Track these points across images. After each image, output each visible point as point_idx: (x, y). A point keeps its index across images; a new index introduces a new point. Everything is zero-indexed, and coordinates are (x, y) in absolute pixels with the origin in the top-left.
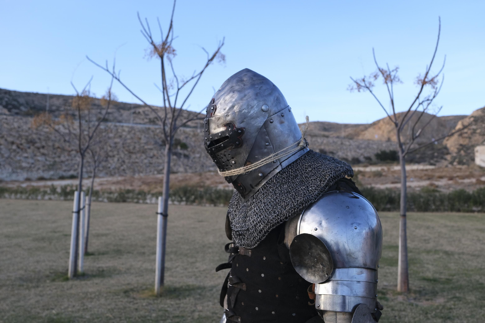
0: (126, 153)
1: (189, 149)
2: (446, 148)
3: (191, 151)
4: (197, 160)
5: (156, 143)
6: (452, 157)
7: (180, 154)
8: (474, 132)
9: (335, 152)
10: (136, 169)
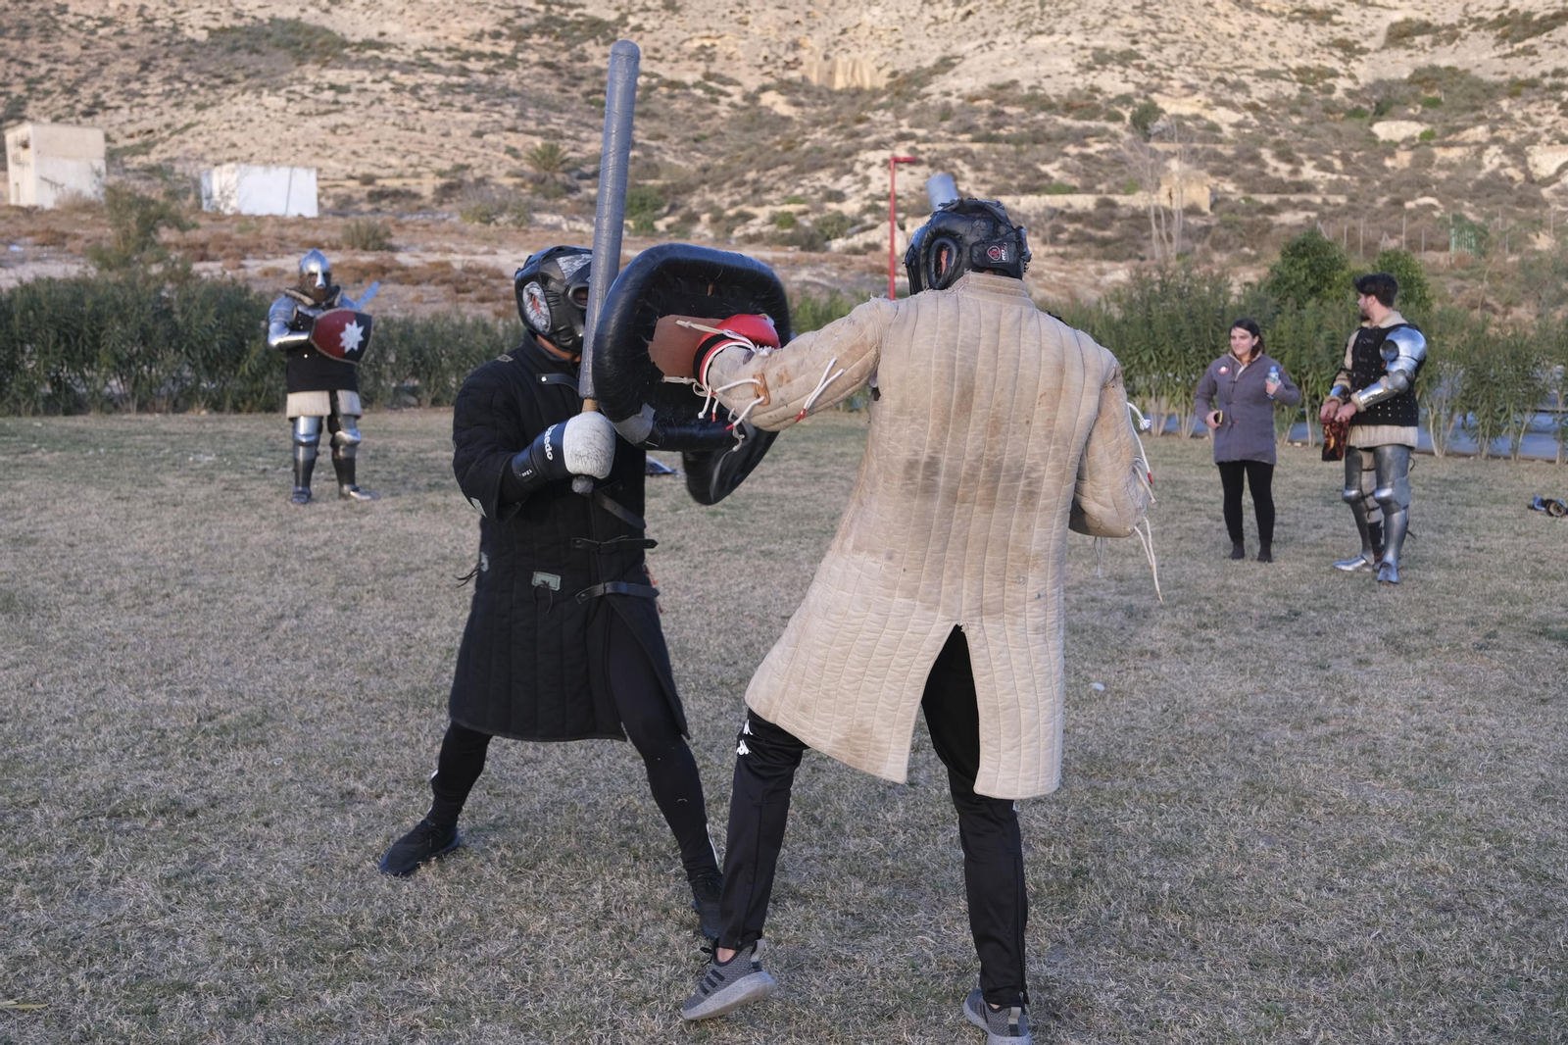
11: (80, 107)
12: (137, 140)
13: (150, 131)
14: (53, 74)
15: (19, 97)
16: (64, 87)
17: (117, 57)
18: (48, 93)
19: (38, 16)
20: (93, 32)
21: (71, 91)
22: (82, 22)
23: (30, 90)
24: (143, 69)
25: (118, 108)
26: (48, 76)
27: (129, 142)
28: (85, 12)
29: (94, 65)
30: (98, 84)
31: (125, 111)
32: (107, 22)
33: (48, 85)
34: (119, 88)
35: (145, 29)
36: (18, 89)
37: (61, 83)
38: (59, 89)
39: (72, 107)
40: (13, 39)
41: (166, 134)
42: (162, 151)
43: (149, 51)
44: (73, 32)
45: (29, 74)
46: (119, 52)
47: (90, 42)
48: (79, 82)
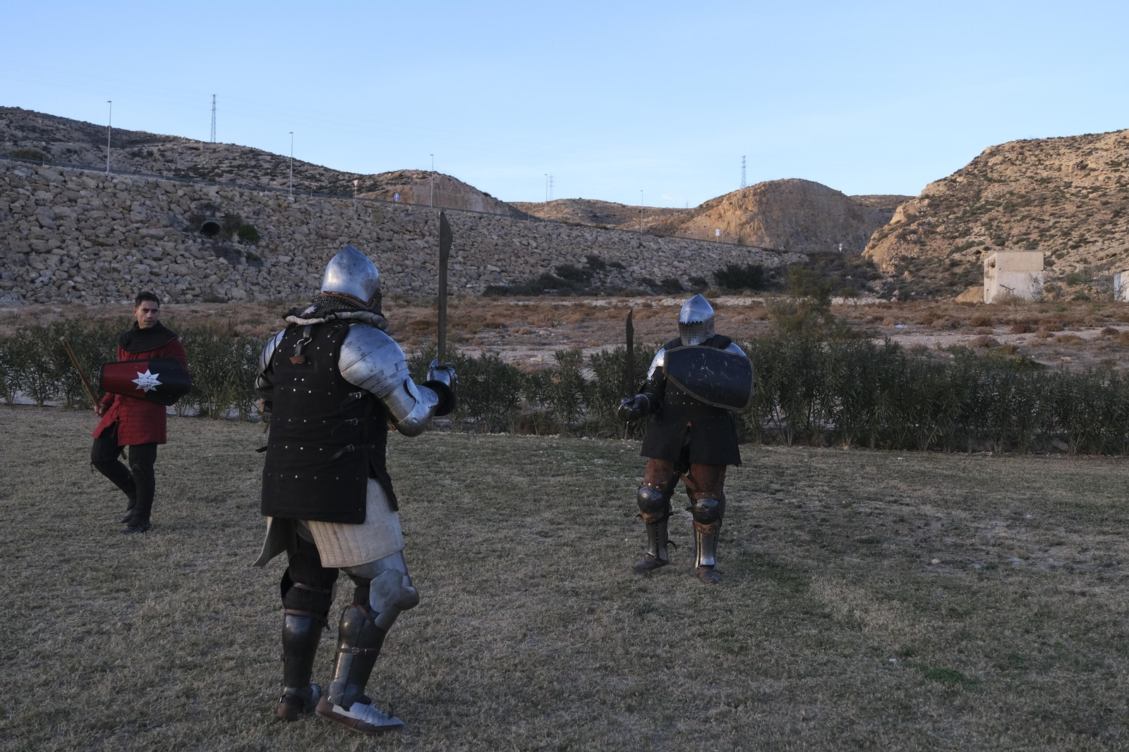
0: (87, 244)
1: (263, 243)
2: (871, 264)
3: (267, 246)
4: (282, 271)
5: (173, 222)
6: (884, 284)
7: (239, 252)
8: (931, 231)
9: (624, 264)
10: (111, 287)
11: (1071, 243)
12: (1104, 261)
13: (1114, 255)
14: (1057, 225)
15: (1035, 240)
16: (1062, 231)
17: (1099, 210)
18: (1052, 236)
19: (1052, 191)
20: (1086, 197)
21: (1066, 234)
22: (1080, 191)
23: (1041, 236)
24: (1114, 216)
25: (1096, 241)
26: (1053, 226)
27: (1099, 263)
28: (1082, 185)
29: (1083, 217)
30: (1084, 228)
31: (1099, 244)
32: (1095, 189)
33: (1053, 232)
34: (1097, 229)
35: (1119, 191)
36: (1034, 236)
37: (1061, 230)
38: (1059, 233)
39: (1066, 244)
40: (1036, 206)
41: (1124, 256)
42: (1119, 267)
43: (1121, 204)
44: (1073, 198)
45: (1042, 226)
46: (1101, 207)
47: (1083, 202)
48: (1072, 228)
